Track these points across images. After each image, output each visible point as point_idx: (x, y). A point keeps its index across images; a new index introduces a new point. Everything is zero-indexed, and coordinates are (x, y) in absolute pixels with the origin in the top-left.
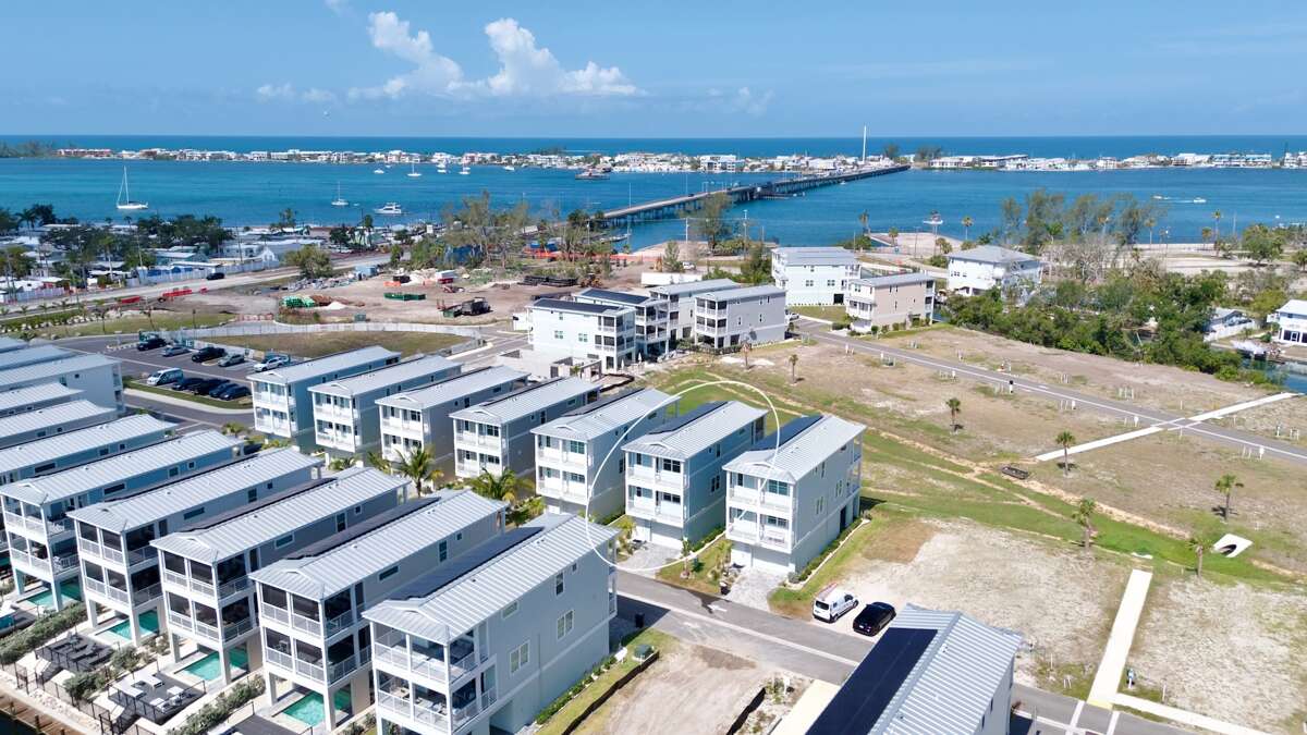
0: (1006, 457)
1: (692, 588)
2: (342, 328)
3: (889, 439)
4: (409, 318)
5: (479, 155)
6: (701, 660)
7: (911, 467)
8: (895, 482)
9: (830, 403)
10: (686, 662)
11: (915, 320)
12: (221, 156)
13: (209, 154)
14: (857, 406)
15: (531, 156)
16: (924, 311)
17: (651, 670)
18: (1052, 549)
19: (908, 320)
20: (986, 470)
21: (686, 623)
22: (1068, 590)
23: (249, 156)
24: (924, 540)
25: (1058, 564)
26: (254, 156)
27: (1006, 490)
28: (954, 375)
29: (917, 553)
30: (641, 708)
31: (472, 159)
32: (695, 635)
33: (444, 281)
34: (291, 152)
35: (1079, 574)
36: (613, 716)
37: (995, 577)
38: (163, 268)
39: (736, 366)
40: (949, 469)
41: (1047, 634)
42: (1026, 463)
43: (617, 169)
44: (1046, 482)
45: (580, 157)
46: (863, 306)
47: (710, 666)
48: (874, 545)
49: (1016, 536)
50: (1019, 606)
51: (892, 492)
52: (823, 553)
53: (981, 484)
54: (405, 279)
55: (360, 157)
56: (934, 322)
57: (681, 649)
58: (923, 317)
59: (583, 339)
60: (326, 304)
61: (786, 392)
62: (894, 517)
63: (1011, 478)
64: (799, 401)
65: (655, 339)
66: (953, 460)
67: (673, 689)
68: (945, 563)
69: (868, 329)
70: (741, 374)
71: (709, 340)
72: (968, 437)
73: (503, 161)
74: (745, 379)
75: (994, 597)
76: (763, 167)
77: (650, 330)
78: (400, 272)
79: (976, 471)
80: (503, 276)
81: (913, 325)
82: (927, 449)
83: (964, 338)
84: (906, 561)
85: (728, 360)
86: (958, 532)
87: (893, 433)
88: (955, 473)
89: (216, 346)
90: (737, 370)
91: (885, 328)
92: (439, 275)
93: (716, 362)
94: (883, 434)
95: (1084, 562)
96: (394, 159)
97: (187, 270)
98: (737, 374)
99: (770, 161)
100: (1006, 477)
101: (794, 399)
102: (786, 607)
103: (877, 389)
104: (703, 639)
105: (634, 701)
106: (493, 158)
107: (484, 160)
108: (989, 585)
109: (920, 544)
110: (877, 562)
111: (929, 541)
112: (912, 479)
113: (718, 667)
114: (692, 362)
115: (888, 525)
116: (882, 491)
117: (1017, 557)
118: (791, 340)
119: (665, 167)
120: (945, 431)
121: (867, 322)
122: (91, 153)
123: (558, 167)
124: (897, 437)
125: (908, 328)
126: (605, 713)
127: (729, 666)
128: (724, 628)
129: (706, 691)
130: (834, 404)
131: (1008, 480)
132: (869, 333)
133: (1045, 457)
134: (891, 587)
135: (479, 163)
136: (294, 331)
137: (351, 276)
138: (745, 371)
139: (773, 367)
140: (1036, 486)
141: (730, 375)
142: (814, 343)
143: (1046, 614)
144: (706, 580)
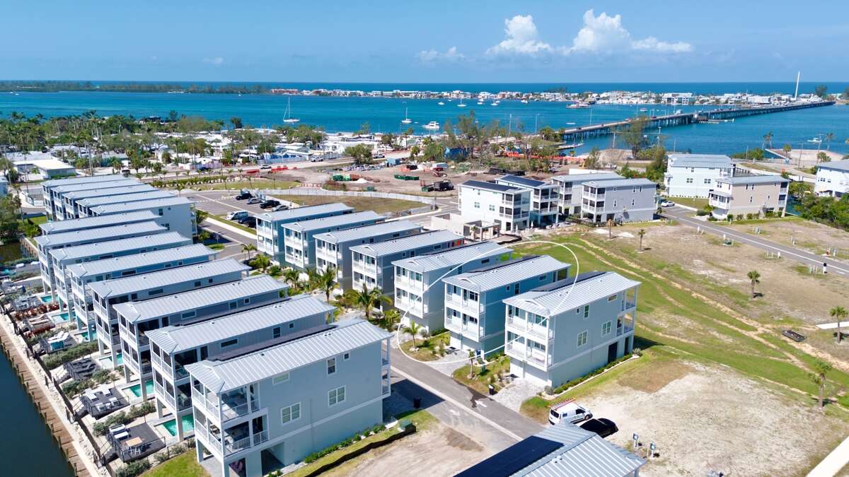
0: (791, 322)
1: (471, 386)
2: (356, 194)
3: (698, 298)
4: (401, 191)
5: (508, 93)
6: (446, 439)
7: (703, 321)
8: (684, 331)
9: (661, 268)
10: (435, 438)
11: (769, 212)
12: (355, 94)
13: (349, 92)
14: (681, 272)
15: (543, 94)
16: (776, 205)
17: (405, 440)
18: (788, 400)
19: (762, 212)
20: (768, 331)
21: (452, 411)
22: (785, 435)
23: (371, 94)
24: (676, 377)
25: (787, 413)
26: (373, 94)
27: (778, 348)
28: (779, 254)
29: (664, 386)
30: (382, 464)
31: (504, 96)
32: (453, 420)
33: (437, 169)
34: (395, 91)
35: (802, 424)
36: (358, 467)
37: (723, 416)
38: (280, 154)
39: (604, 236)
40: (736, 326)
41: (742, 469)
42: (805, 329)
43: (600, 102)
44: (817, 346)
45: (576, 94)
46: (722, 199)
47: (449, 444)
48: (632, 376)
49: (763, 384)
50: (730, 442)
51: (676, 338)
52: (585, 376)
53: (759, 342)
54: (414, 167)
55: (434, 95)
56: (786, 215)
57: (436, 427)
58: (776, 210)
59: (492, 209)
60: (356, 180)
61: (632, 257)
62: (662, 356)
63: (788, 340)
64: (639, 264)
65: (547, 212)
66: (744, 320)
67: (412, 456)
68: (685, 397)
69: (725, 216)
70: (605, 241)
71: (590, 216)
72: (764, 304)
73: (524, 97)
74: (607, 246)
75: (712, 430)
76: (711, 101)
77: (544, 206)
78: (413, 163)
79: (758, 331)
80: (477, 168)
81: (767, 216)
82: (725, 309)
83: (807, 228)
84: (650, 391)
85: (600, 231)
86: (709, 375)
87: (703, 294)
88: (740, 331)
89: (276, 200)
90: (603, 239)
91: (740, 217)
92: (435, 165)
93: (590, 232)
94: (694, 295)
95: (813, 415)
96: (455, 96)
97: (292, 156)
98: (602, 241)
99: (718, 97)
100: (784, 338)
101: (636, 262)
102: (532, 411)
103: (707, 261)
104: (456, 424)
105: (378, 459)
106: (517, 95)
107: (511, 96)
108: (714, 420)
109: (671, 380)
110: (627, 389)
111: (680, 379)
112: (700, 330)
113: (454, 446)
114: (572, 231)
115: (654, 362)
116: (668, 336)
117: (753, 402)
118: (659, 221)
119: (635, 101)
120: (746, 298)
121: (724, 211)
122: (287, 91)
123: (560, 100)
124: (704, 298)
125: (761, 218)
126: (355, 464)
127: (463, 447)
128: (476, 418)
129: (434, 461)
130: (665, 269)
131: (785, 341)
132: (725, 220)
133: (824, 327)
134: (627, 410)
135: (508, 98)
136: (328, 194)
137: (383, 164)
138: (609, 240)
139: (631, 239)
140: (807, 348)
141: (597, 242)
142: (676, 223)
143: (751, 452)
144: (485, 382)
